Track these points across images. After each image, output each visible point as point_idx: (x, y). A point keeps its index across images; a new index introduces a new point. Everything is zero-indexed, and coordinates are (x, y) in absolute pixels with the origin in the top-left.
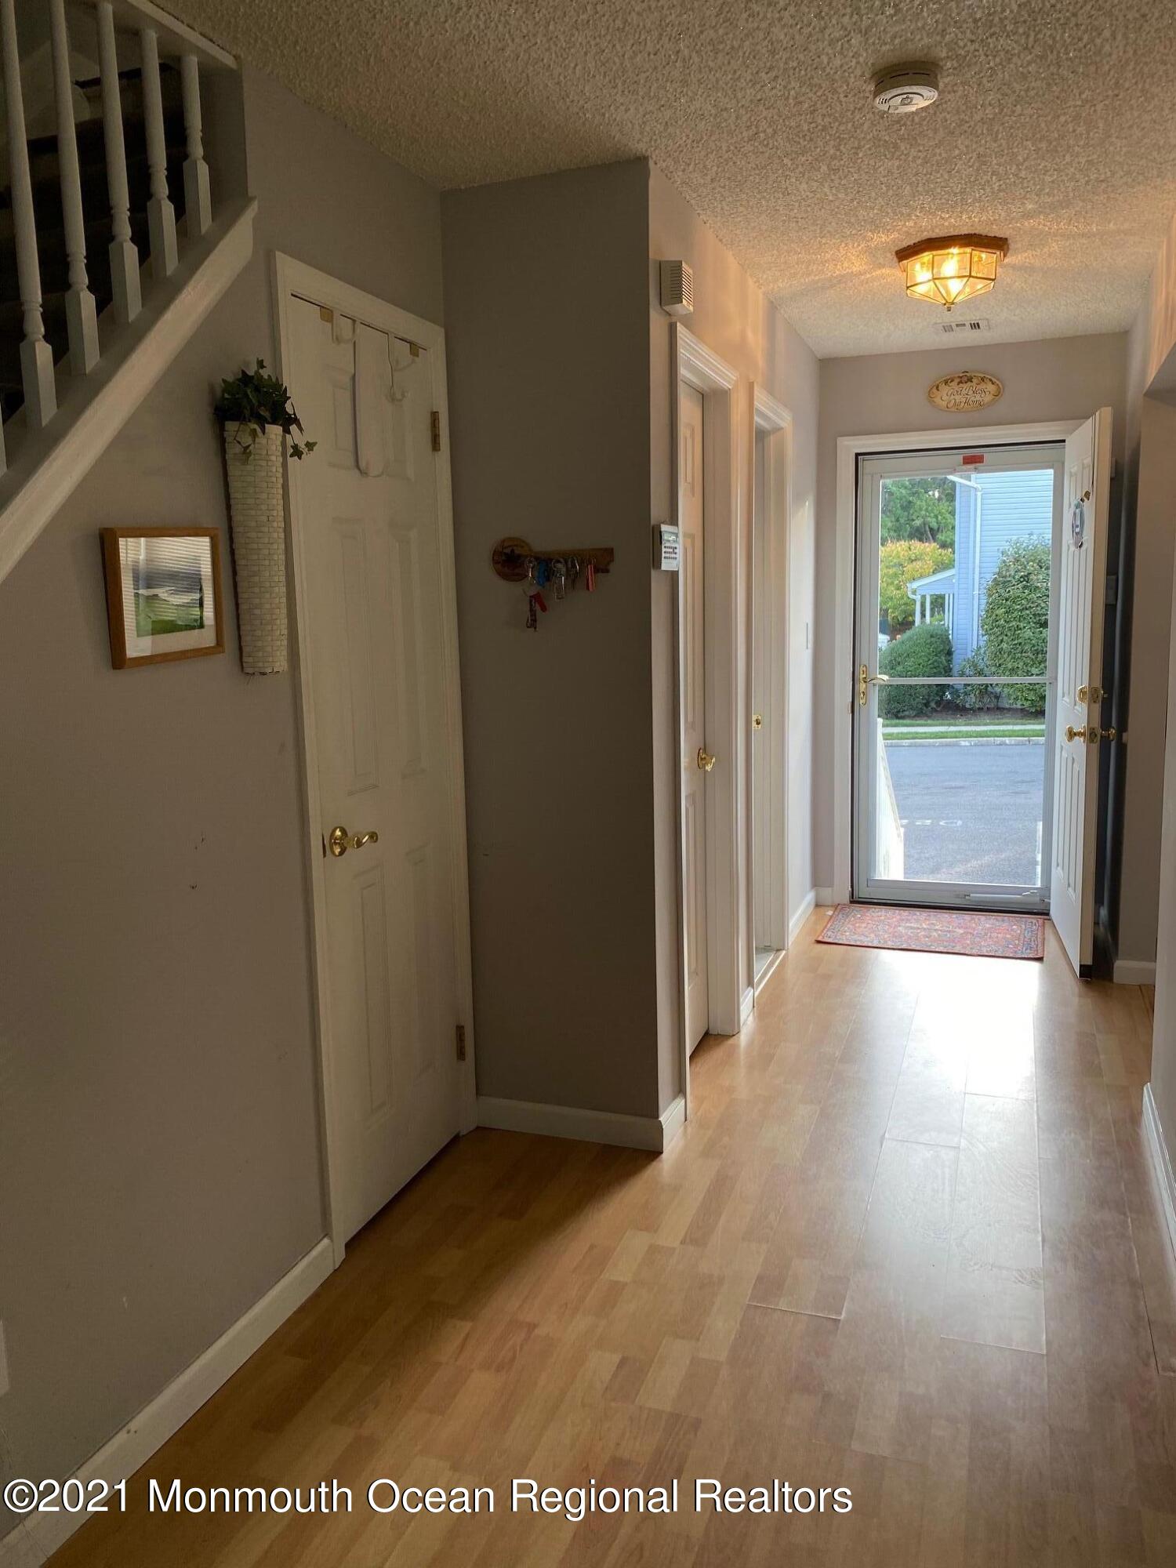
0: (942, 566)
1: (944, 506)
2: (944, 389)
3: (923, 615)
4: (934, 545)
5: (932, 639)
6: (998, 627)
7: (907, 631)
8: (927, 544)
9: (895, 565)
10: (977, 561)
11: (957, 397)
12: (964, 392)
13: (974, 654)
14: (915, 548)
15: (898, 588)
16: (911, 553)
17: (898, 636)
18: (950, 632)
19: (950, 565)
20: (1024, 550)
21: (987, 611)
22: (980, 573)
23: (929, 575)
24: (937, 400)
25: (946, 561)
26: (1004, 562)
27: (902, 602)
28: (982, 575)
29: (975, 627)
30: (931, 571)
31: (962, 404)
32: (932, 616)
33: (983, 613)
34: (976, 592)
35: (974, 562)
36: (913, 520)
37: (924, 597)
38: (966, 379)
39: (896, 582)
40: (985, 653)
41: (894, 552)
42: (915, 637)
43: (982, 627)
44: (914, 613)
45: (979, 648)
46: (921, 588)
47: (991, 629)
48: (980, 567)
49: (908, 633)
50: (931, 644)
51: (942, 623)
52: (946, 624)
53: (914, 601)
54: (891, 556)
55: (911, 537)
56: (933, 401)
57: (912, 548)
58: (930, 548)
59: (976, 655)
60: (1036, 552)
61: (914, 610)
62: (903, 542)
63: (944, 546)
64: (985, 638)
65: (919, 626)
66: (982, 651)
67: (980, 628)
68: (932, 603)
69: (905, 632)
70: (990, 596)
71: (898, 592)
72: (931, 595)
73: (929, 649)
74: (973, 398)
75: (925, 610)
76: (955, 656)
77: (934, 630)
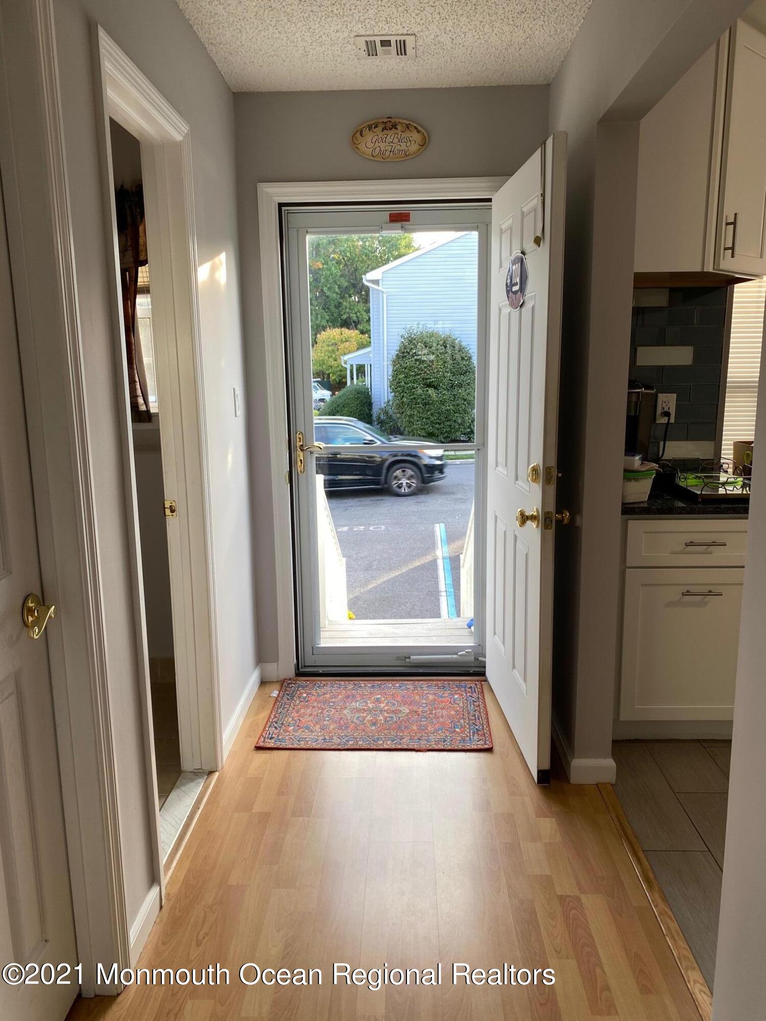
0: (361, 346)
1: (361, 307)
2: (369, 136)
3: (352, 378)
4: (357, 332)
5: (359, 395)
6: (400, 387)
7: (342, 389)
8: (352, 331)
9: (332, 345)
10: (385, 344)
11: (381, 145)
12: (389, 139)
13: (385, 405)
14: (345, 333)
15: (335, 360)
16: (342, 336)
17: (337, 393)
18: (370, 390)
19: (368, 344)
20: (415, 335)
21: (393, 376)
22: (387, 350)
23: (354, 352)
24: (362, 147)
25: (365, 343)
26: (403, 342)
27: (338, 369)
28: (389, 352)
29: (386, 387)
30: (356, 349)
31: (388, 153)
32: (358, 378)
33: (390, 378)
34: (385, 363)
35: (383, 343)
36: (342, 315)
37: (352, 366)
38: (389, 125)
39: (334, 356)
40: (392, 404)
41: (332, 336)
42: (348, 394)
43: (390, 386)
44: (346, 376)
45: (389, 401)
46: (350, 360)
47: (396, 389)
48: (387, 346)
49: (343, 391)
50: (358, 398)
51: (364, 383)
52: (367, 384)
53: (346, 368)
54: (329, 338)
55: (342, 326)
56: (357, 148)
57: (343, 333)
58: (353, 333)
59: (387, 405)
60: (422, 336)
61: (346, 375)
62: (337, 329)
63: (362, 333)
64: (393, 394)
65: (350, 386)
66: (391, 403)
67: (389, 388)
68: (357, 370)
69: (341, 390)
70: (394, 366)
71: (335, 362)
72: (357, 365)
73: (357, 401)
74: (398, 147)
75: (353, 375)
76: (374, 406)
77: (359, 388)
